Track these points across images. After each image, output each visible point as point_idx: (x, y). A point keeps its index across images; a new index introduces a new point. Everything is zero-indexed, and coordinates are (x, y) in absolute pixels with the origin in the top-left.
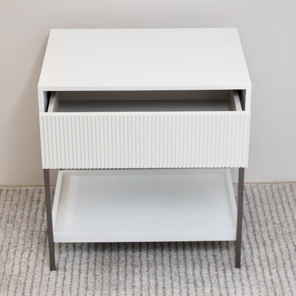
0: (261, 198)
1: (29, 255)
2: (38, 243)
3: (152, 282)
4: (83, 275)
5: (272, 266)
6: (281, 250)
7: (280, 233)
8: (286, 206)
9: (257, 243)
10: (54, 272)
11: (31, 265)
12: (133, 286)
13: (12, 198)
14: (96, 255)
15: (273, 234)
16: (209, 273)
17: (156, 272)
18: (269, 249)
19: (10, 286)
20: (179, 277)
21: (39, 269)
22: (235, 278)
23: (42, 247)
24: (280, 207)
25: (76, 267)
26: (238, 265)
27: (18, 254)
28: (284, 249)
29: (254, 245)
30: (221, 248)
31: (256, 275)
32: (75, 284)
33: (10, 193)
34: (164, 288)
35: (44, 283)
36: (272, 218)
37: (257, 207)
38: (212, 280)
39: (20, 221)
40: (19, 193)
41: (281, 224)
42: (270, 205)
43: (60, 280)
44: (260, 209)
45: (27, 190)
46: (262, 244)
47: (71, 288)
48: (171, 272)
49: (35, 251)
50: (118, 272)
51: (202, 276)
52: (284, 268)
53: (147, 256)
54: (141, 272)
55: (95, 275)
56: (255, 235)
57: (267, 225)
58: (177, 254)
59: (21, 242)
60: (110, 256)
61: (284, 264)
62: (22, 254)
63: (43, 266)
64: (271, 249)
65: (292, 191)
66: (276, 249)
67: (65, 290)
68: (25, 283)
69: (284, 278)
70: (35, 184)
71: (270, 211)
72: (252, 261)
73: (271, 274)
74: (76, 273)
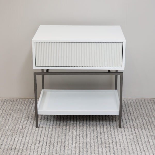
0: (131, 104)
1: (27, 122)
2: (31, 118)
3: (81, 132)
4: (50, 130)
5: (135, 128)
6: (140, 122)
7: (139, 116)
8: (142, 107)
9: (129, 120)
10: (37, 129)
11: (28, 126)
12: (73, 134)
13: (21, 102)
14: (57, 123)
15: (136, 117)
16: (107, 130)
17: (83, 129)
18: (134, 122)
19: (18, 133)
20: (94, 131)
21: (31, 127)
22: (118, 132)
23: (33, 119)
24: (139, 107)
25: (47, 126)
26: (120, 127)
27: (22, 122)
28: (141, 122)
29: (128, 120)
30: (113, 121)
31: (128, 131)
32: (46, 133)
33: (21, 101)
34: (86, 135)
35: (33, 132)
36: (136, 111)
37: (129, 107)
38: (108, 132)
39: (24, 110)
40: (25, 101)
41: (140, 113)
42: (135, 107)
43: (40, 131)
44: (130, 108)
45: (28, 100)
46: (131, 120)
47: (44, 134)
48: (90, 129)
49: (29, 120)
50: (66, 129)
51: (104, 131)
52: (141, 128)
53: (80, 123)
54: (76, 129)
55: (56, 130)
56: (128, 117)
57: (133, 114)
58: (93, 123)
59: (24, 117)
60: (63, 123)
61: (141, 127)
62: (24, 122)
63: (33, 126)
64: (135, 122)
65: (145, 102)
66: (138, 122)
67: (42, 135)
68: (24, 132)
69: (141, 132)
70: (32, 98)
71: (135, 109)
72: (127, 126)
73: (135, 131)
74: (47, 129)
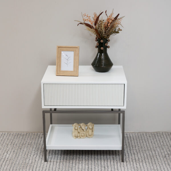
0: (133, 138)
1: (36, 156)
2: (40, 152)
3: (87, 166)
4: (58, 164)
5: (137, 162)
6: (141, 156)
7: (141, 150)
8: (144, 141)
9: (131, 154)
10: (46, 163)
11: (37, 160)
12: (79, 168)
13: (31, 136)
14: (64, 157)
15: (138, 150)
16: (111, 164)
17: (88, 163)
18: (136, 156)
19: (28, 167)
20: (98, 165)
21: (40, 161)
22: (121, 166)
23: (42, 153)
24: (141, 141)
25: (55, 161)
26: (123, 161)
27: (32, 156)
28: (142, 156)
29: (130, 154)
30: (116, 155)
31: (130, 165)
32: (54, 167)
33: (31, 135)
34: (91, 169)
35: (42, 166)
36: (138, 145)
37: (132, 141)
38: (112, 166)
39: (33, 144)
40: (34, 135)
41: (141, 147)
42: (137, 140)
43: (48, 166)
44: (133, 142)
45: (37, 134)
46: (133, 154)
47: (52, 168)
48: (95, 163)
49: (39, 155)
50: (73, 163)
51: (107, 165)
52: (142, 162)
53: (85, 157)
54: (82, 163)
55: (63, 164)
56: (130, 151)
57: (135, 147)
58: (98, 157)
59: (33, 152)
60: (70, 157)
61: (142, 161)
62: (33, 156)
63: (42, 160)
64: (137, 156)
65: (146, 136)
66: (139, 155)
67: (50, 169)
68: (34, 166)
69: (142, 166)
70: (41, 132)
71: (137, 142)
72: (129, 160)
73: (136, 164)
74: (55, 163)
